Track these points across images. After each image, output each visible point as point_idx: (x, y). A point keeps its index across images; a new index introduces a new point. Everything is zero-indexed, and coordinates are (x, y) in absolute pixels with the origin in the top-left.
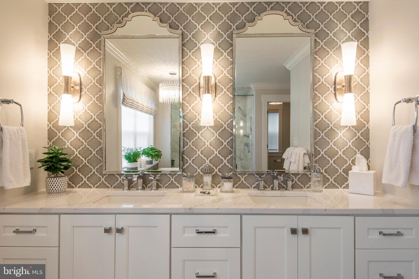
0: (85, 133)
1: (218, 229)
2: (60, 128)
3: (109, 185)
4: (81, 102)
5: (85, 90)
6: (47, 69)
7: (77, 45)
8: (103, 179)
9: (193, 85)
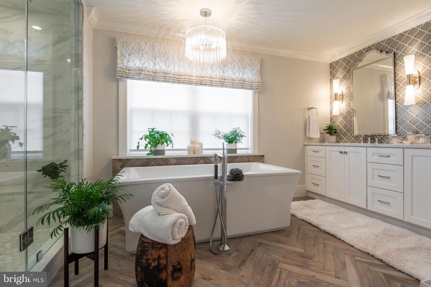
0: (345, 118)
1: (390, 155)
2: (334, 116)
3: (356, 141)
4: (343, 103)
5: (344, 97)
6: (330, 92)
7: (341, 78)
8: (353, 139)
9: (403, 81)
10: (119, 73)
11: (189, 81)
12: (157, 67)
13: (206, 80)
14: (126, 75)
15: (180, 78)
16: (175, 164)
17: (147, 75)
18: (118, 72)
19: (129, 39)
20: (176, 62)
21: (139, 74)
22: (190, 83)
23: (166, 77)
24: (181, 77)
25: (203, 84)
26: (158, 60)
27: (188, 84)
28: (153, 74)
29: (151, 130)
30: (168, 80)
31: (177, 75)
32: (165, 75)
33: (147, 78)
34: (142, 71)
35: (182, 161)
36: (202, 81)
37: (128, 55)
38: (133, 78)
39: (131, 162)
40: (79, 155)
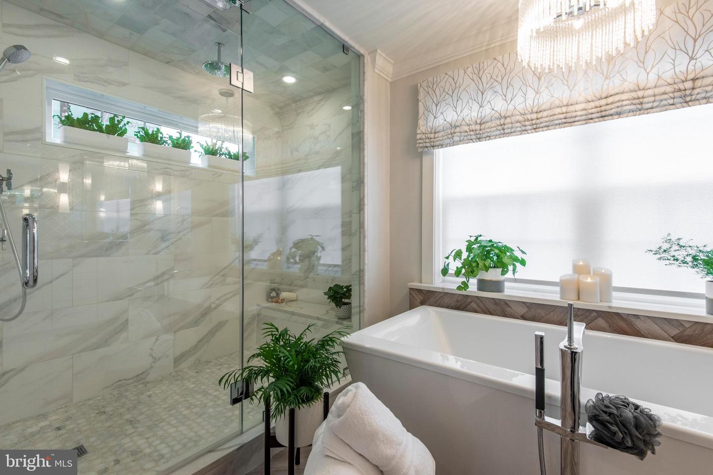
10: (420, 143)
11: (565, 118)
12: (487, 111)
13: (619, 101)
14: (431, 142)
15: (537, 119)
16: (523, 318)
17: (466, 132)
18: (418, 142)
19: (437, 77)
20: (531, 83)
21: (450, 136)
22: (568, 121)
23: (504, 124)
24: (540, 115)
25: (611, 115)
26: (489, 95)
27: (563, 125)
28: (478, 127)
29: (473, 239)
30: (509, 131)
31: (532, 113)
32: (502, 121)
33: (466, 137)
34: (456, 127)
35: (542, 312)
36: (603, 108)
37: (434, 106)
38: (442, 145)
39: (436, 297)
40: (360, 277)
